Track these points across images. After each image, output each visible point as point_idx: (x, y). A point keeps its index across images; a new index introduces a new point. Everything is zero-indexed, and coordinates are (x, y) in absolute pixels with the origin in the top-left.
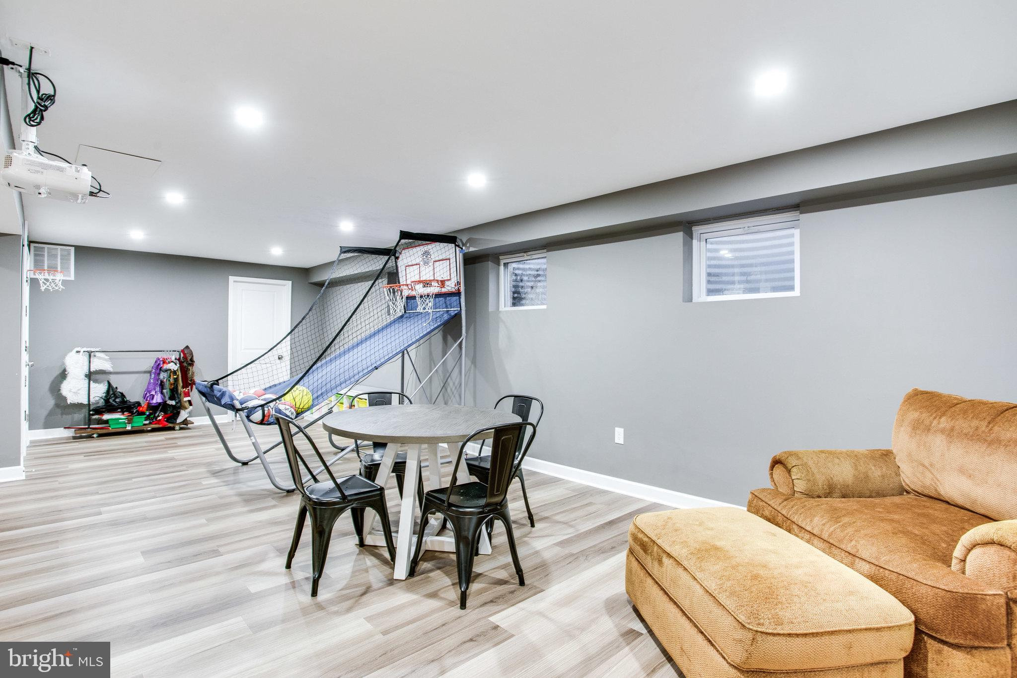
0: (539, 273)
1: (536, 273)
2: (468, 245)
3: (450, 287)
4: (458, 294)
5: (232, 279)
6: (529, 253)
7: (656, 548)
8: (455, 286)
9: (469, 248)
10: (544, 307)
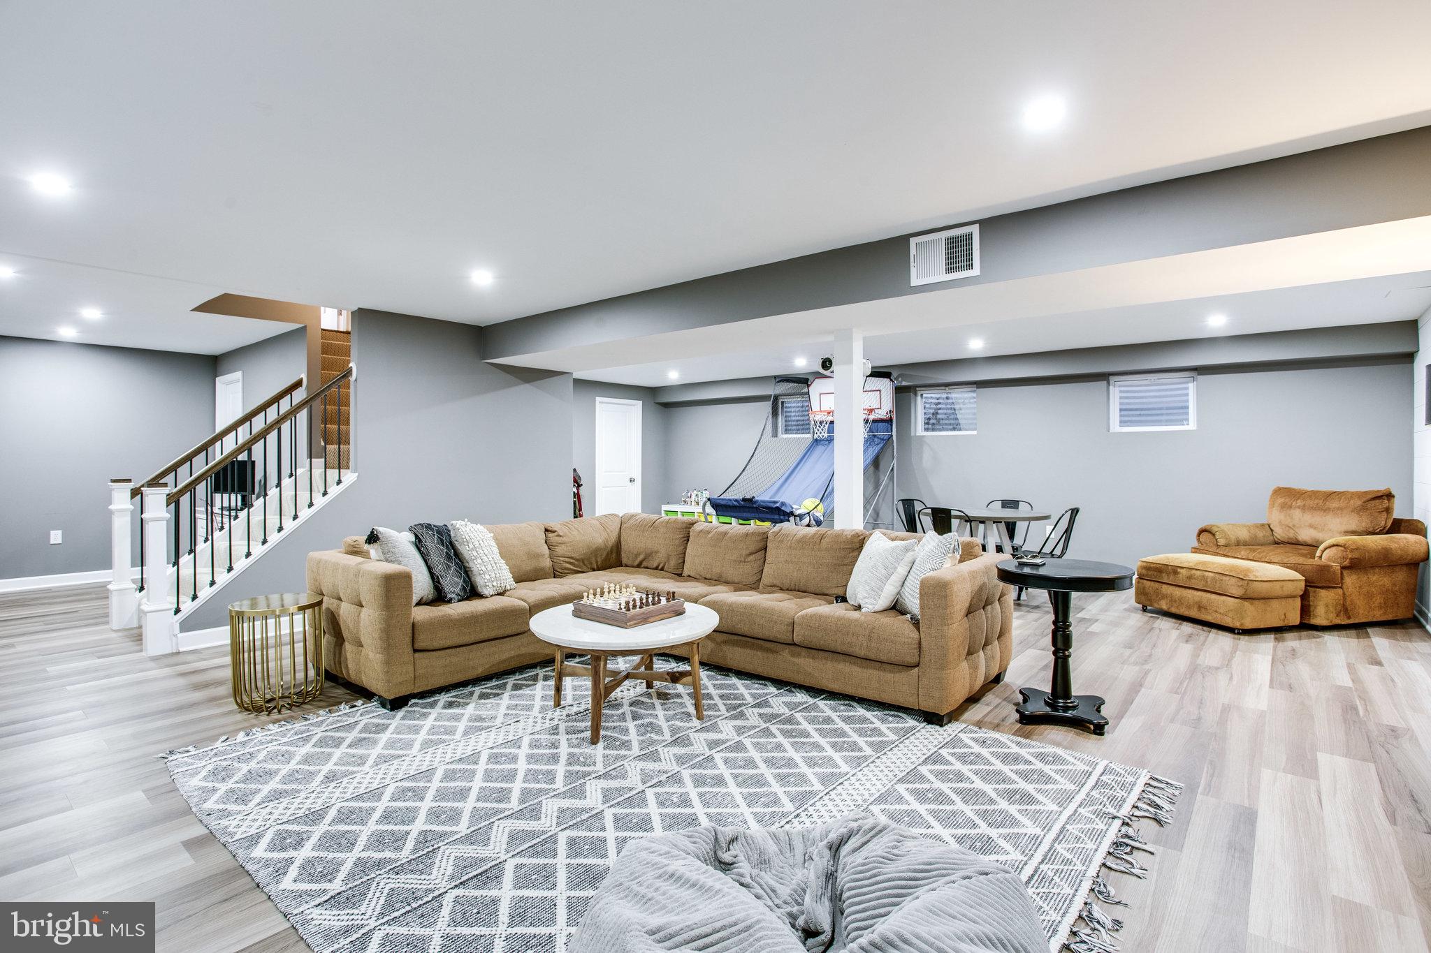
0: (939, 401)
1: (937, 401)
2: (900, 379)
3: (882, 414)
4: (890, 421)
5: (598, 399)
6: (951, 387)
7: (1170, 567)
8: (887, 413)
9: (901, 382)
10: (975, 433)
